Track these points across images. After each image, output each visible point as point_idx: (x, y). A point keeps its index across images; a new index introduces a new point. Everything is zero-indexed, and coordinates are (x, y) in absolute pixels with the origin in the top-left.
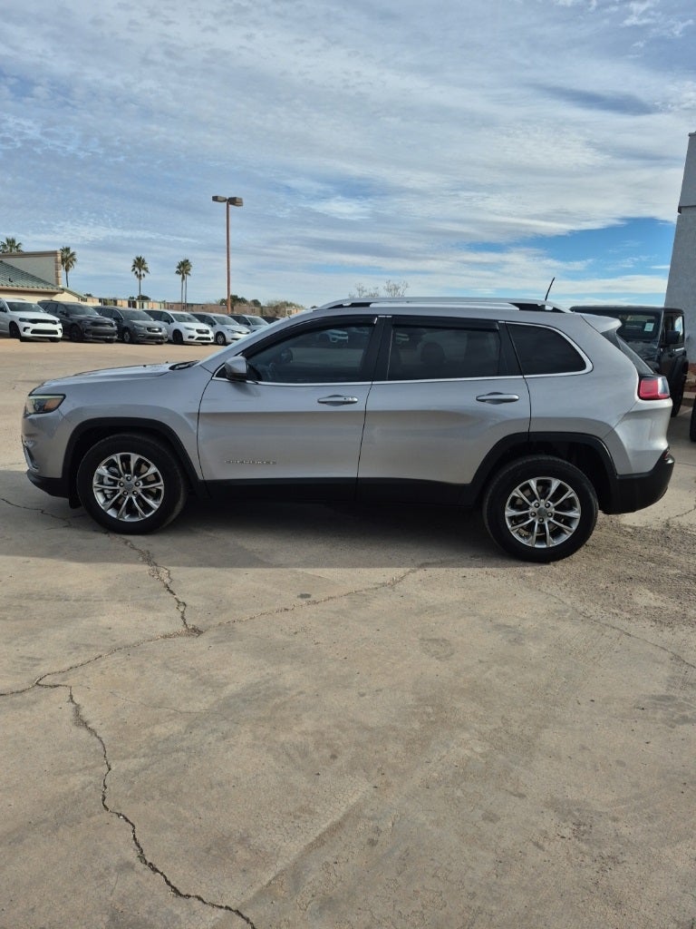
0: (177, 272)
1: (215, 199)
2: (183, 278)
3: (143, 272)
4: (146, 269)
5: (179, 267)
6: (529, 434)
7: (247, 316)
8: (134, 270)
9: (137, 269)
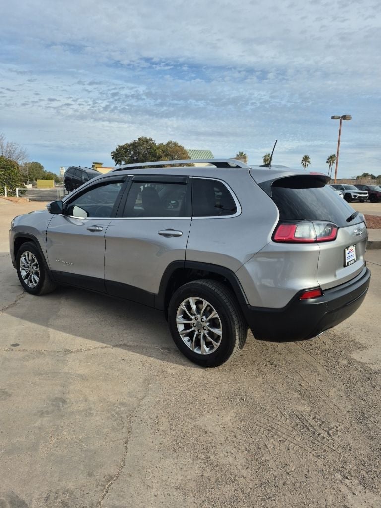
0: (327, 162)
1: (333, 117)
2: (330, 165)
3: (307, 163)
4: (309, 162)
5: (329, 159)
6: (185, 262)
7: (343, 185)
8: (302, 162)
9: (304, 162)
